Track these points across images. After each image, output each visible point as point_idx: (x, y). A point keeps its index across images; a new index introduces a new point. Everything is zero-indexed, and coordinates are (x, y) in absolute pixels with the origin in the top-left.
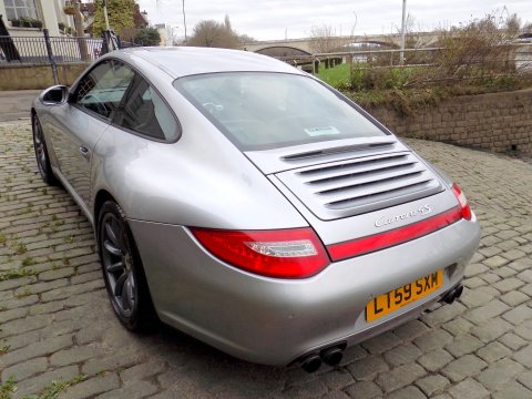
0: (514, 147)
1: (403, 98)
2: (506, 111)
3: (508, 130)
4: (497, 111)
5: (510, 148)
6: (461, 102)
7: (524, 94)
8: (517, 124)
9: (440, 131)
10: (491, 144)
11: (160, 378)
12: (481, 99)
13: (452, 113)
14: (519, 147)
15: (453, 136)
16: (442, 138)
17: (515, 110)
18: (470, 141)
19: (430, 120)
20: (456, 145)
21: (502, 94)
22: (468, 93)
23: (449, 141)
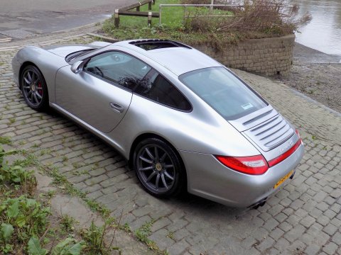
0: (278, 73)
1: (218, 39)
2: (276, 50)
3: (276, 62)
4: (271, 50)
5: (276, 73)
6: (251, 43)
7: (286, 40)
8: (282, 58)
9: (238, 62)
10: (266, 71)
11: (186, 218)
12: (263, 41)
13: (245, 50)
14: (281, 73)
15: (245, 65)
16: (239, 66)
17: (280, 50)
18: (255, 68)
19: (233, 55)
20: (246, 71)
21: (274, 38)
22: (256, 38)
23: (243, 69)
